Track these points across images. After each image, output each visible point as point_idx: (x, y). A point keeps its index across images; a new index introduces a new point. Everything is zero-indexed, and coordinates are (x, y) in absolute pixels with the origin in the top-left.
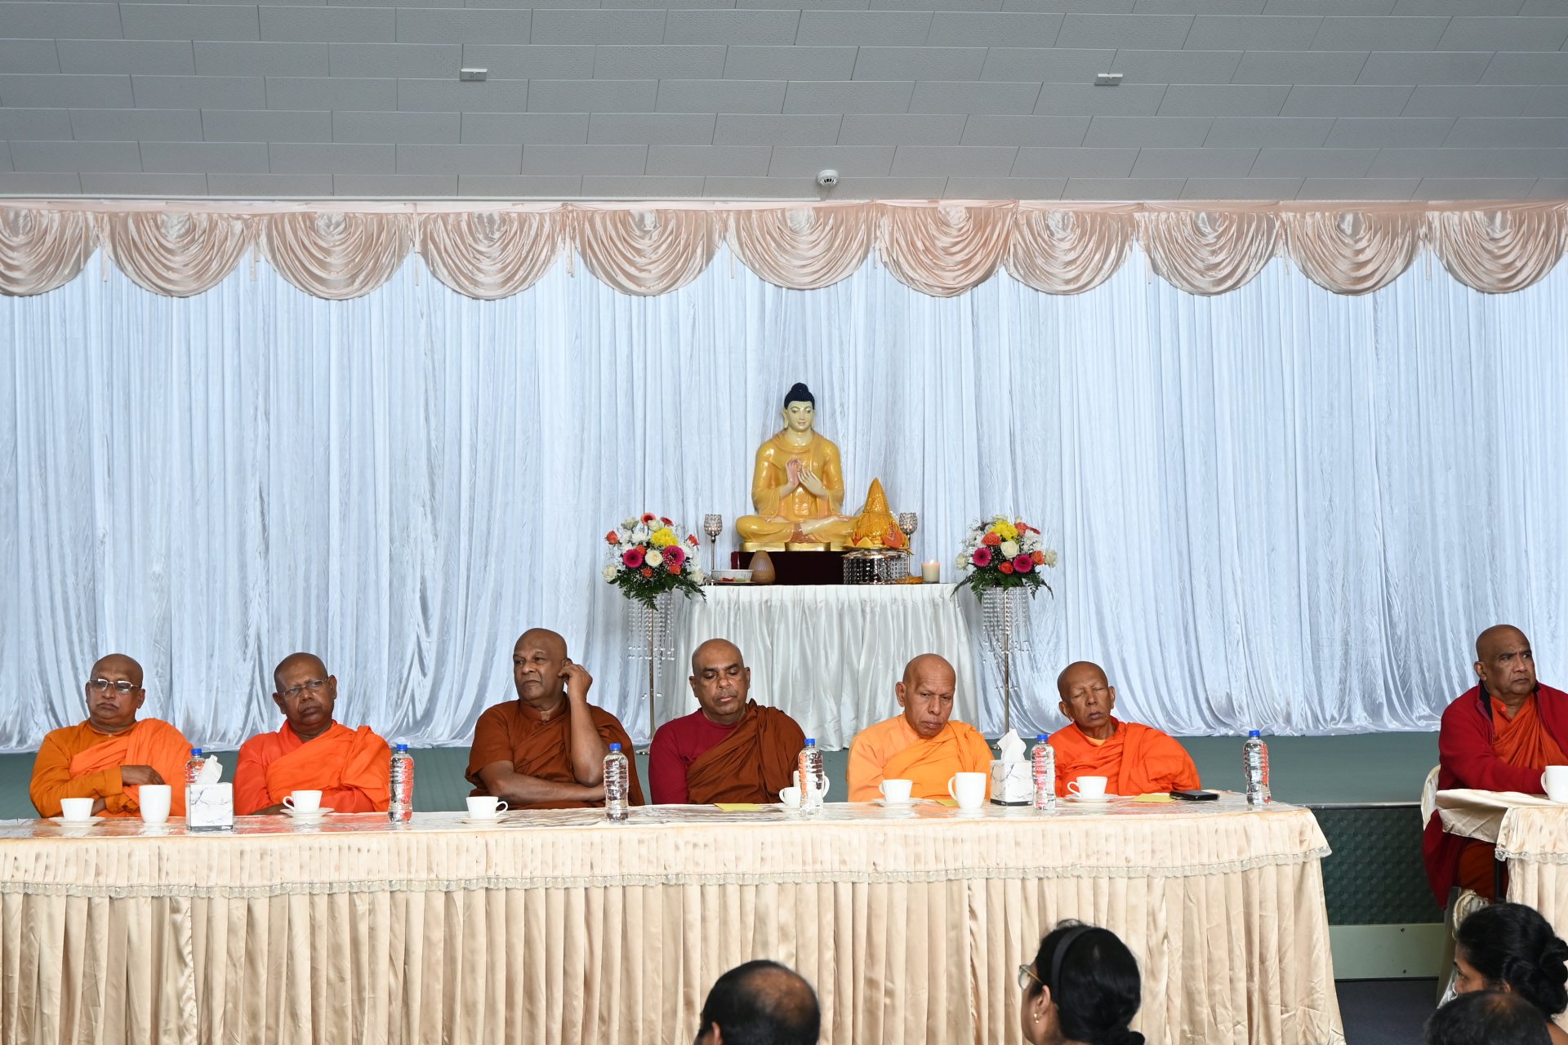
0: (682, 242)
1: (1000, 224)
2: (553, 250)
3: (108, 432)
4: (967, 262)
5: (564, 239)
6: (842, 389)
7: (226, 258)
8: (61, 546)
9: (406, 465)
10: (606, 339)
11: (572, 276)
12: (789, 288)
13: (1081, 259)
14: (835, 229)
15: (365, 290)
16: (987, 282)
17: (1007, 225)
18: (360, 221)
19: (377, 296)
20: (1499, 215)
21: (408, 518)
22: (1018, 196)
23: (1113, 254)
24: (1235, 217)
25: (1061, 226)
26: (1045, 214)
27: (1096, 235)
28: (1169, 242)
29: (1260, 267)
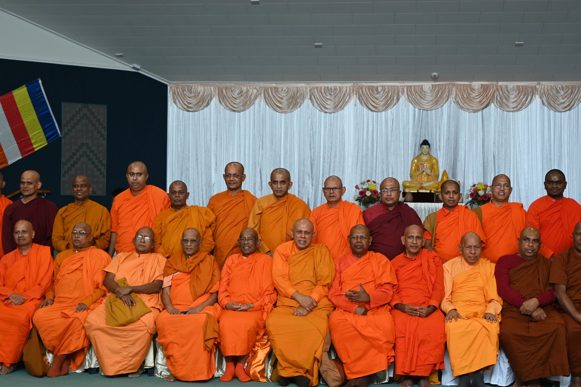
0: (390, 95)
1: (491, 90)
2: (350, 98)
3: (216, 152)
4: (481, 101)
5: (353, 95)
6: (440, 142)
7: (251, 100)
8: (202, 186)
9: (304, 163)
10: (365, 126)
11: (356, 106)
12: (423, 110)
13: (518, 100)
14: (438, 92)
15: (293, 110)
16: (488, 108)
17: (494, 89)
18: (291, 89)
19: (296, 112)
21: (304, 180)
22: (498, 81)
23: (529, 98)
24: (570, 87)
25: (512, 90)
26: (507, 86)
27: (523, 93)
28: (548, 95)
29: (578, 103)
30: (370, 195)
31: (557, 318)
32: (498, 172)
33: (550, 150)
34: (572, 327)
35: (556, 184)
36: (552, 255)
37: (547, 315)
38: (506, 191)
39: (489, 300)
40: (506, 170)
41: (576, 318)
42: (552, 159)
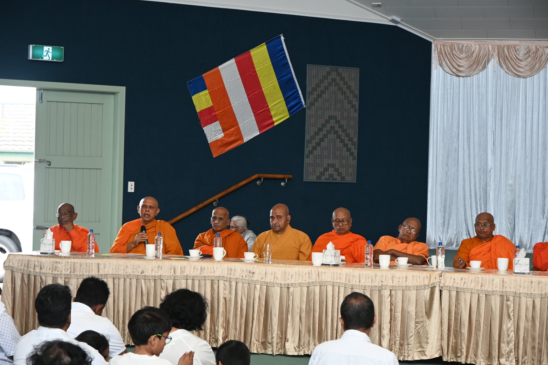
3: (494, 129)
7: (542, 63)
8: (475, 172)
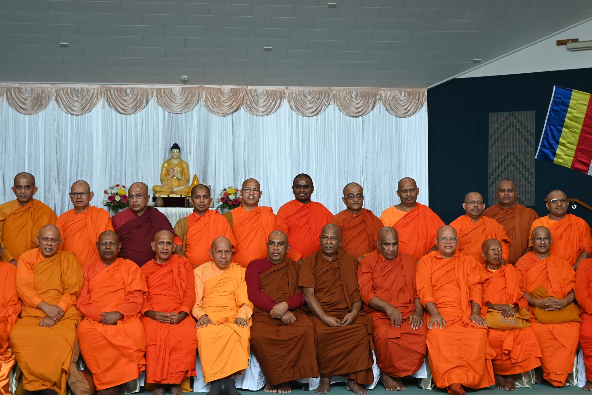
0: (139, 98)
1: (241, 94)
2: (97, 100)
4: (231, 105)
5: (101, 97)
6: (190, 145)
9: (50, 167)
10: (114, 129)
11: (104, 108)
12: (173, 113)
13: (267, 105)
14: (188, 94)
15: (37, 112)
16: (237, 112)
17: (244, 93)
18: (36, 90)
19: (41, 114)
20: (403, 92)
21: (50, 185)
22: (247, 85)
23: (278, 102)
24: (317, 92)
25: (261, 94)
26: (256, 90)
27: (272, 98)
28: (296, 100)
29: (325, 108)
30: (120, 201)
31: (307, 321)
32: (248, 176)
33: (299, 155)
34: (321, 329)
35: (304, 189)
36: (301, 258)
37: (296, 318)
38: (256, 195)
39: (240, 304)
40: (256, 174)
41: (324, 320)
42: (301, 163)
